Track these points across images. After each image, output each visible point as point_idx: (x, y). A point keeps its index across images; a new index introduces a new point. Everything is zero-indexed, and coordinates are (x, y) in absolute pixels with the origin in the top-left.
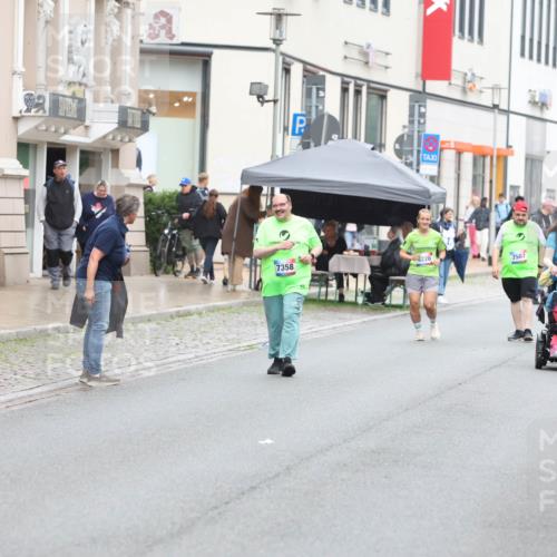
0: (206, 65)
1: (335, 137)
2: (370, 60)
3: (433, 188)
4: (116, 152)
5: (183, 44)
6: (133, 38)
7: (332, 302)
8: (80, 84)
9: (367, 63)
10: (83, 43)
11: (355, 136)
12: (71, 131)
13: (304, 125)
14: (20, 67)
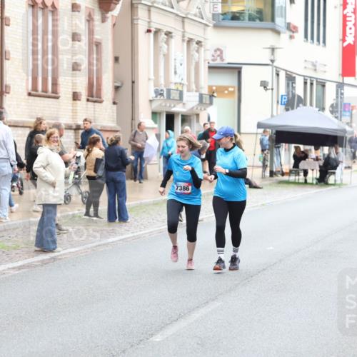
0: (240, 73)
1: (301, 105)
2: (317, 68)
3: (348, 128)
4: (198, 115)
5: (229, 63)
6: (205, 61)
7: (302, 183)
8: (180, 84)
9: (315, 70)
10: (181, 65)
11: (311, 105)
12: (177, 106)
13: (286, 100)
14: (152, 77)
